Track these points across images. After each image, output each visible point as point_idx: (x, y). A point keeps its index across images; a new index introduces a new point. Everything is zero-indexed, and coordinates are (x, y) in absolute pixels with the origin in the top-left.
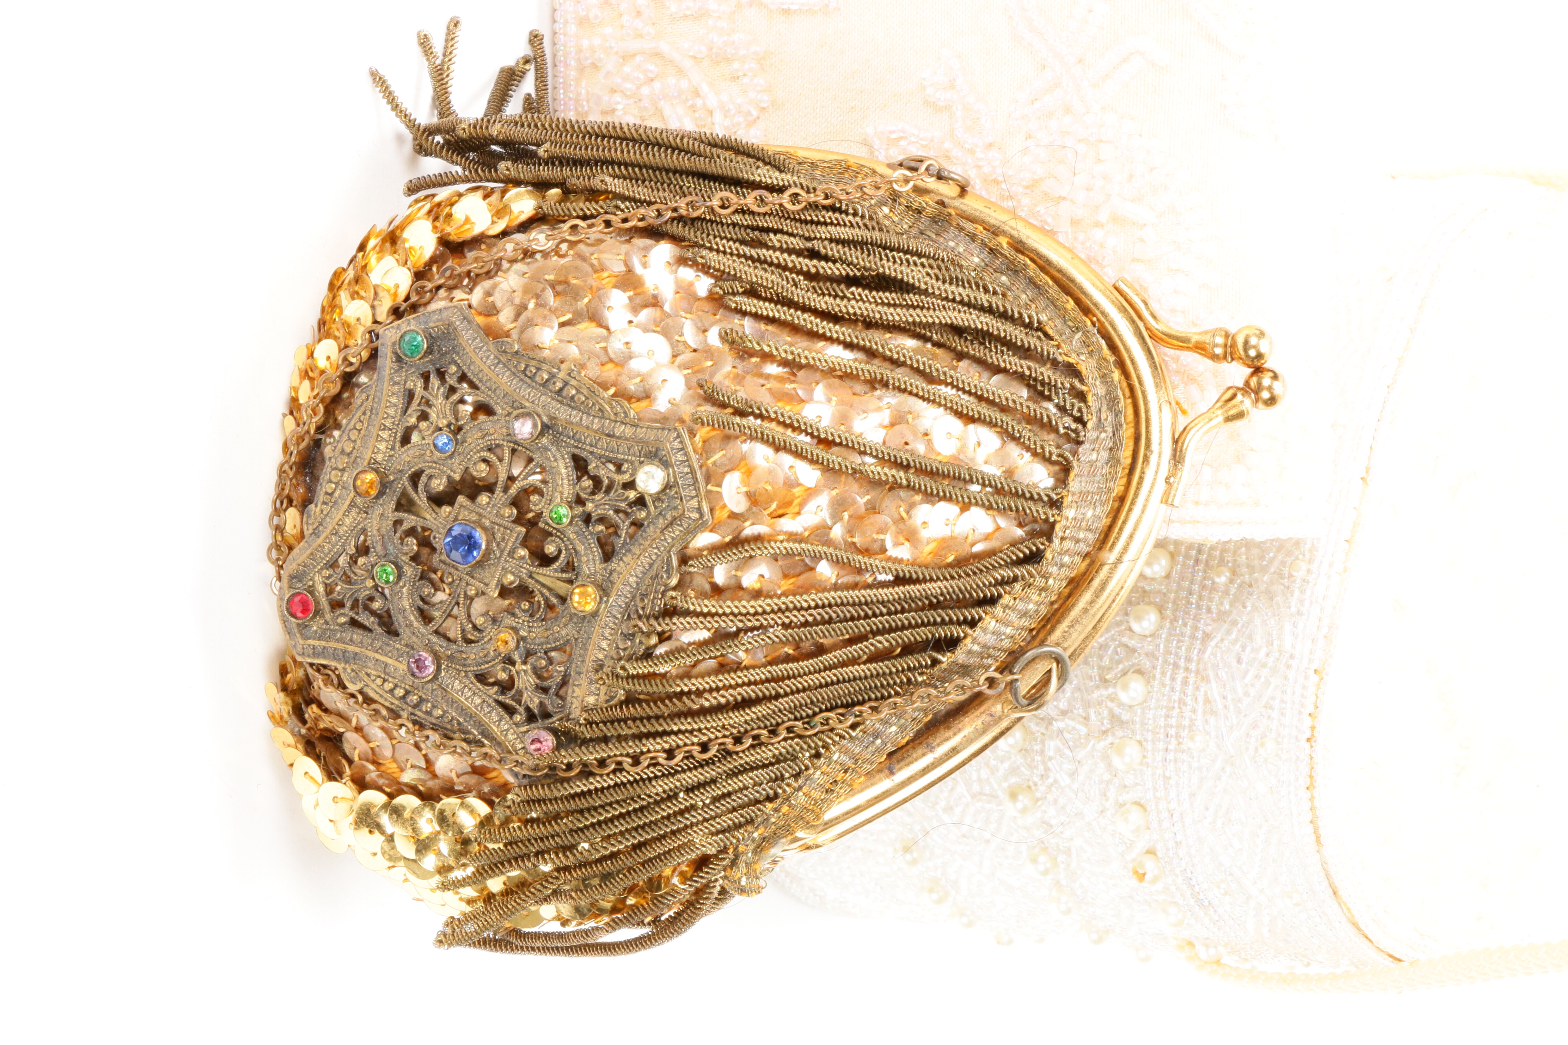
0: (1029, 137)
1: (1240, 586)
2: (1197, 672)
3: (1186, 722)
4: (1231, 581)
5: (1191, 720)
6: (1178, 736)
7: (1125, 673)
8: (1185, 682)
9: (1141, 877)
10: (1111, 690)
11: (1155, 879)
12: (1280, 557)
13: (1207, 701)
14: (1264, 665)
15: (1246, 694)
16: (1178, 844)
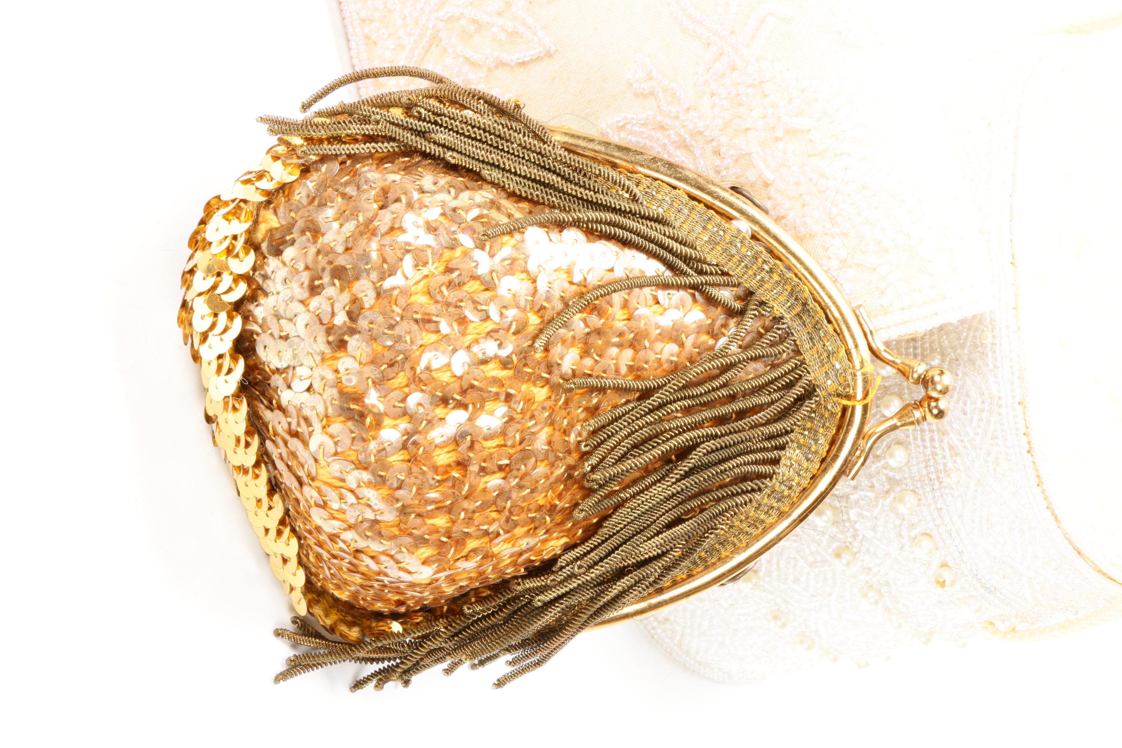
0: (713, 95)
1: (950, 362)
2: (938, 430)
3: (941, 467)
4: (943, 361)
5: (944, 464)
6: (938, 478)
7: (889, 447)
8: (932, 440)
9: (943, 584)
10: (883, 462)
11: (953, 583)
12: (971, 334)
13: (951, 448)
14: (982, 411)
15: (976, 434)
16: (961, 553)
